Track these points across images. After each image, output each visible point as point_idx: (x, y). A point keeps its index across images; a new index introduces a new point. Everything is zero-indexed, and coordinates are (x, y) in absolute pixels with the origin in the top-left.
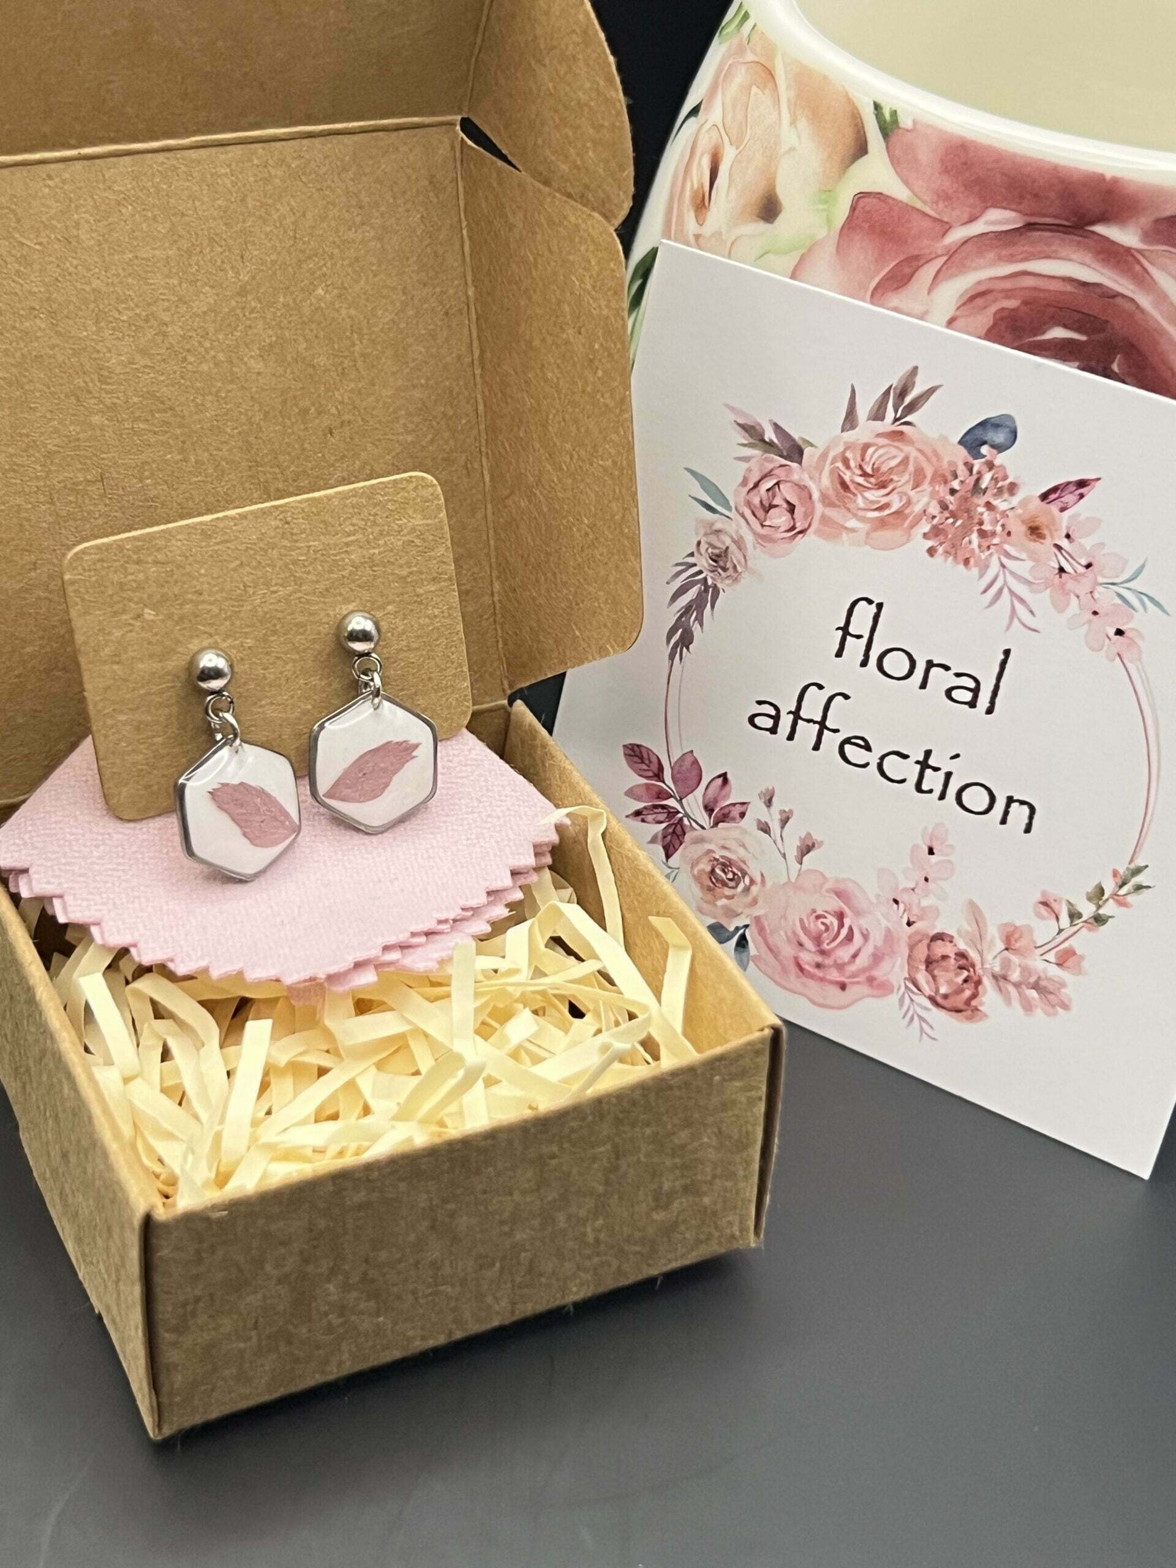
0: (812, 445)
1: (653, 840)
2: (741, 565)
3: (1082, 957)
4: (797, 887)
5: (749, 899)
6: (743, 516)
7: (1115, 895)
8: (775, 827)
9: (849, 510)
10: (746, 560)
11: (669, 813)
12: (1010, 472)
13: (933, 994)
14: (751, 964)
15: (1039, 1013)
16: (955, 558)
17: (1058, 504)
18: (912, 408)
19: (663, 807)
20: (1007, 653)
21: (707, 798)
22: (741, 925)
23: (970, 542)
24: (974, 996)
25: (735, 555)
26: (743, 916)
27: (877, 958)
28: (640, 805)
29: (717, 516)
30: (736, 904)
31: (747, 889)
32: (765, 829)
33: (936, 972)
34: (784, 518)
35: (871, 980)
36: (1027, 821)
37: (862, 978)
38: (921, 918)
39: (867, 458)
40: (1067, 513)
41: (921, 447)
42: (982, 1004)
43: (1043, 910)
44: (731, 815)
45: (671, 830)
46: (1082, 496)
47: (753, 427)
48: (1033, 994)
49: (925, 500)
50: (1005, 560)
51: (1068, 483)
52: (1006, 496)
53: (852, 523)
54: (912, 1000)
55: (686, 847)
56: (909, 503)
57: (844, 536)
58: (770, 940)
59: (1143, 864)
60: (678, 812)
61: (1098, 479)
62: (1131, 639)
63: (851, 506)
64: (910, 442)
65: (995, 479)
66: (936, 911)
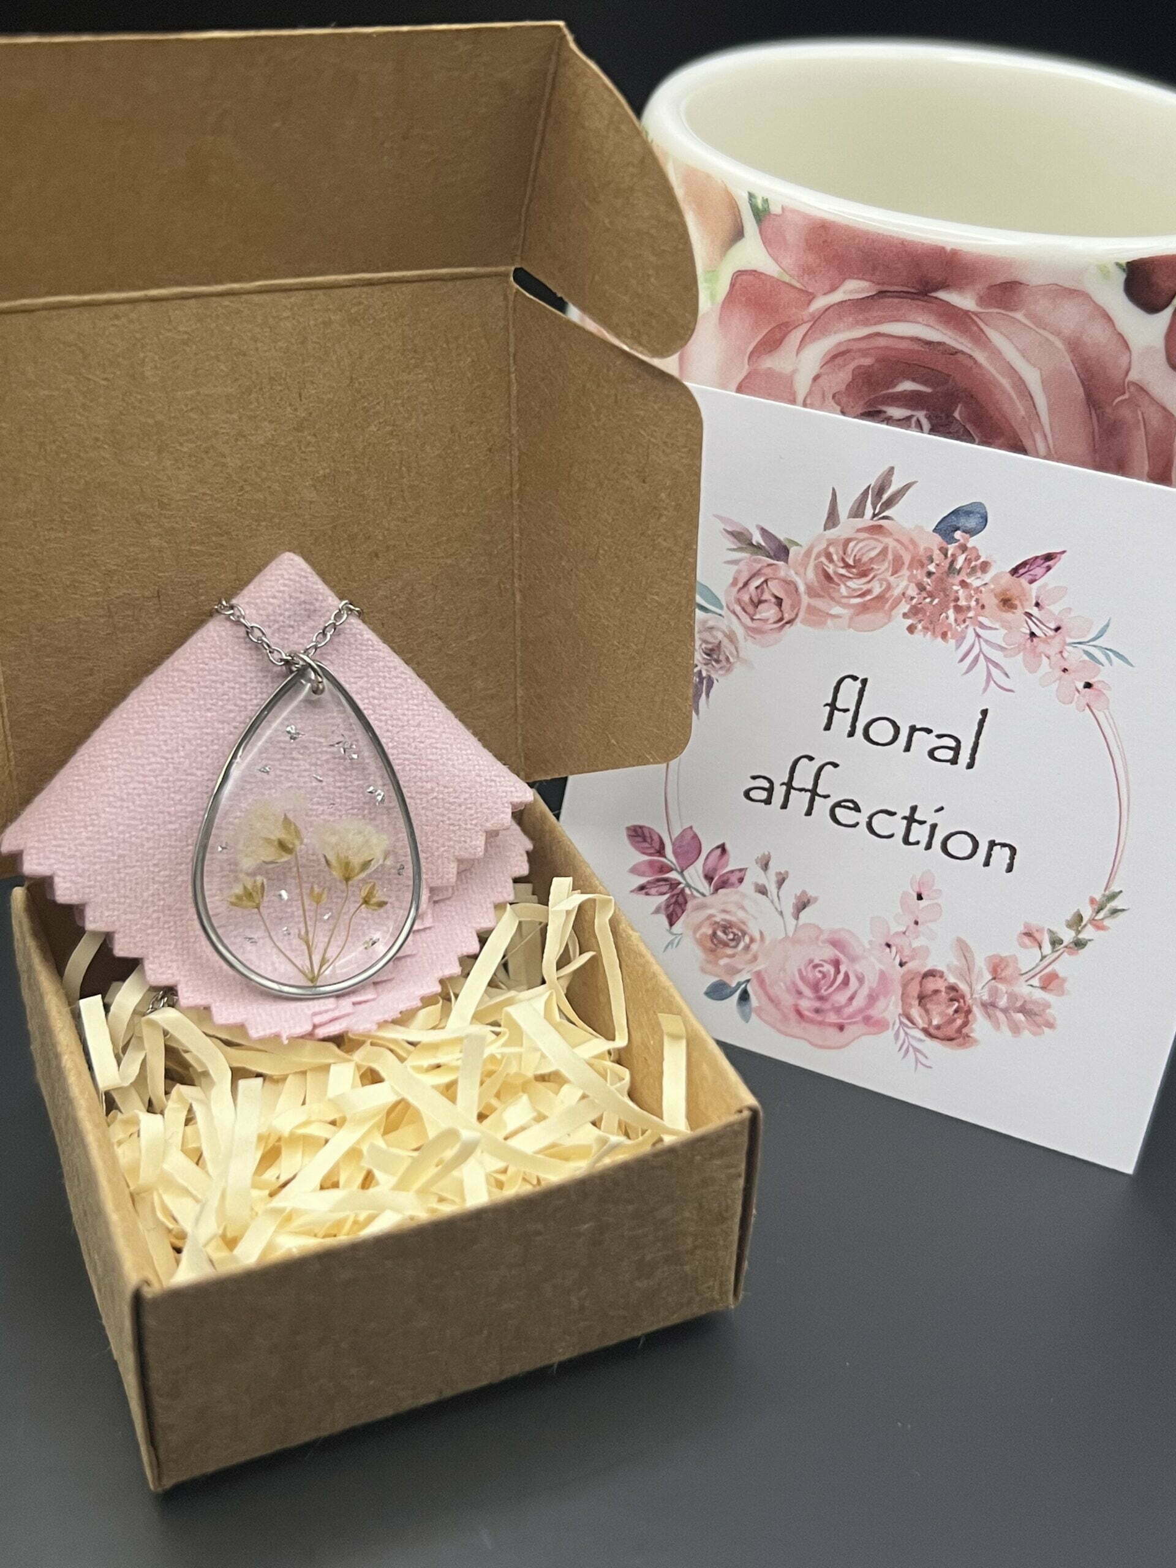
0: (797, 544)
1: (657, 911)
2: (733, 656)
3: (1064, 980)
4: (795, 941)
5: (749, 956)
6: (734, 613)
7: (1092, 921)
8: (772, 888)
9: (832, 599)
10: (737, 651)
11: (671, 884)
13: (926, 1026)
14: (754, 1017)
15: (1026, 1034)
16: (934, 633)
17: (1028, 577)
18: (889, 504)
19: (666, 880)
21: (707, 868)
22: (743, 979)
23: (947, 618)
24: (966, 1024)
25: (728, 648)
26: (744, 972)
27: (872, 999)
28: (642, 881)
29: (710, 614)
30: (738, 962)
31: (747, 948)
32: (762, 891)
33: (929, 1006)
34: (772, 611)
35: (867, 1020)
36: (1008, 861)
37: (859, 1018)
38: (913, 958)
39: (849, 550)
40: (1035, 585)
41: (897, 537)
42: (972, 1031)
43: (1026, 940)
44: (730, 881)
45: (673, 900)
46: (1049, 568)
47: (741, 533)
48: (1020, 1017)
49: (904, 583)
50: (979, 630)
51: (1037, 558)
52: (979, 574)
53: (836, 610)
54: (906, 1034)
55: (688, 916)
56: (889, 587)
57: (829, 622)
58: (771, 992)
59: (1117, 890)
60: (679, 883)
61: (1064, 552)
62: (1099, 690)
63: (835, 595)
65: (968, 561)
66: (926, 951)
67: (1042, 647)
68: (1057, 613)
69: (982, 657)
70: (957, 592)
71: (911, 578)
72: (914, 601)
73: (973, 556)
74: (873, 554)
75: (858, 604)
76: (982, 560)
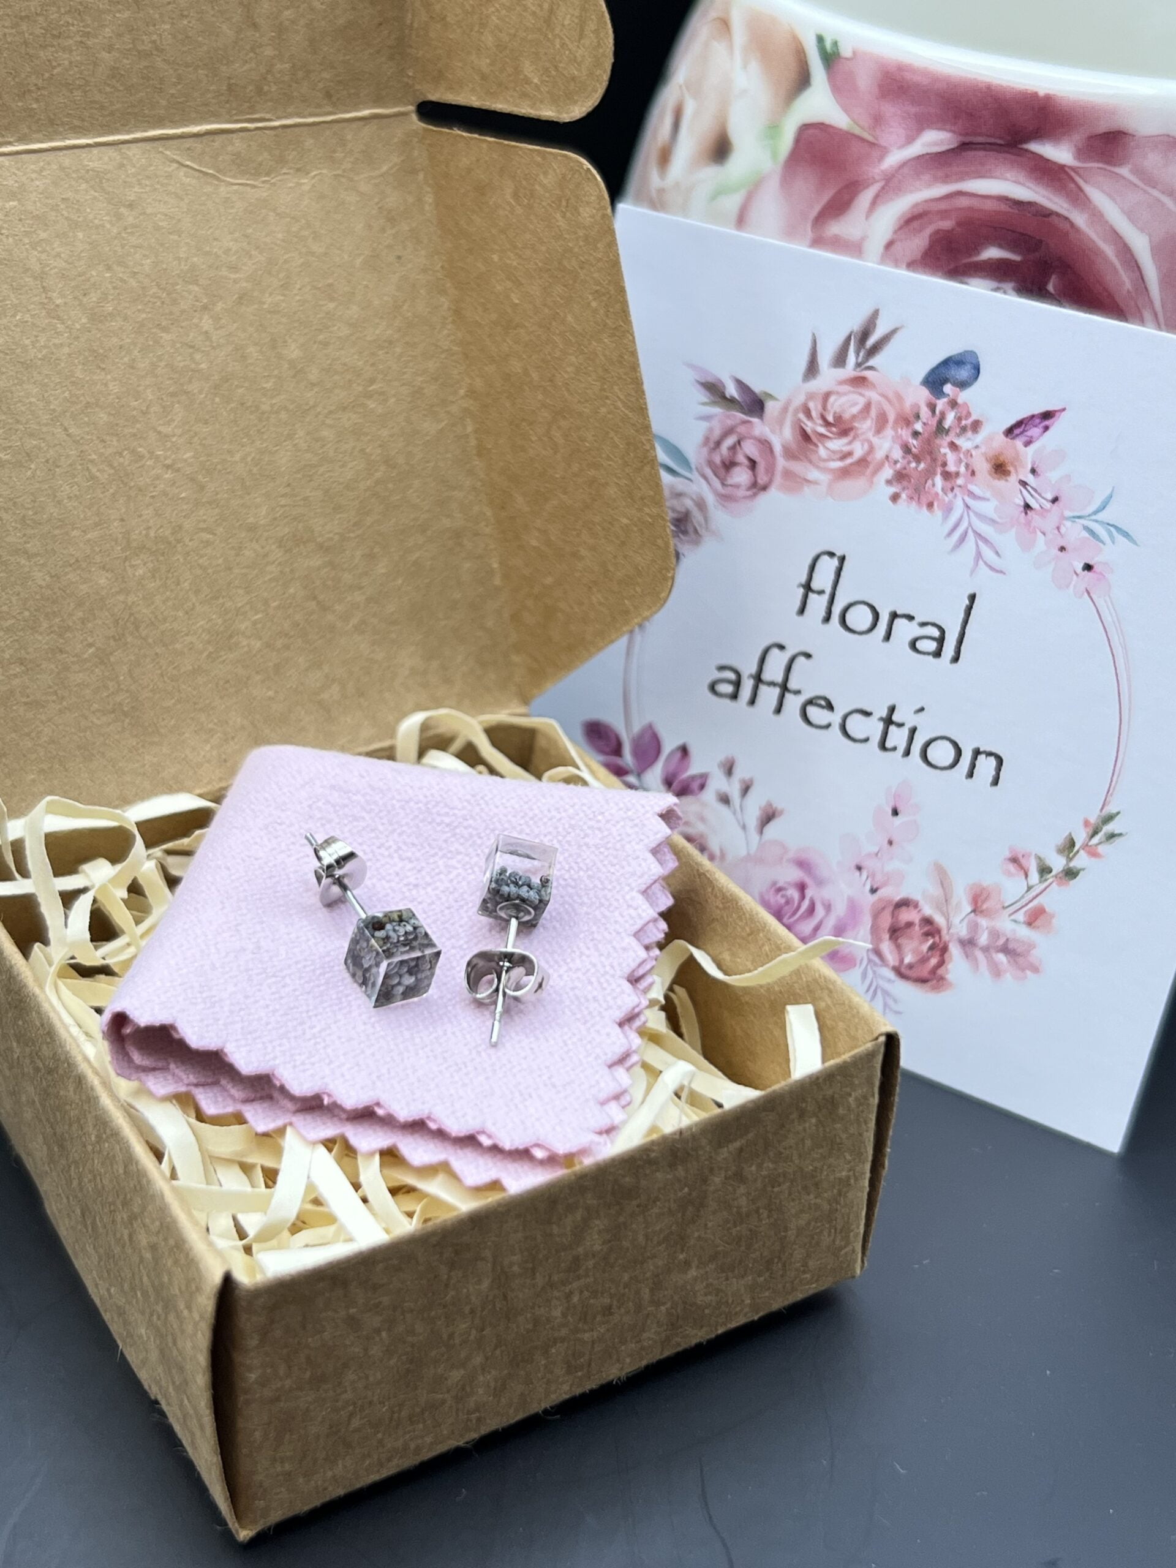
0: (772, 398)
2: (702, 529)
4: (758, 860)
8: (735, 797)
9: (810, 461)
12: (972, 410)
13: (897, 964)
16: (919, 501)
17: (1023, 439)
18: (873, 352)
20: (972, 598)
23: (934, 485)
24: (941, 963)
25: (698, 519)
32: (725, 800)
33: (901, 941)
36: (994, 773)
38: (885, 884)
39: (829, 406)
40: (1031, 447)
41: (881, 391)
42: (948, 972)
44: (693, 787)
46: (1046, 428)
49: (889, 444)
51: (1033, 415)
52: (969, 434)
53: (815, 475)
54: (875, 972)
56: (871, 449)
57: (806, 488)
61: (1064, 409)
63: (813, 457)
64: (874, 387)
65: (958, 419)
66: (900, 876)
67: (1037, 521)
68: (1053, 481)
69: (971, 532)
70: (946, 454)
71: (898, 436)
72: (899, 465)
73: (964, 414)
74: (855, 410)
75: (836, 469)
76: (972, 419)
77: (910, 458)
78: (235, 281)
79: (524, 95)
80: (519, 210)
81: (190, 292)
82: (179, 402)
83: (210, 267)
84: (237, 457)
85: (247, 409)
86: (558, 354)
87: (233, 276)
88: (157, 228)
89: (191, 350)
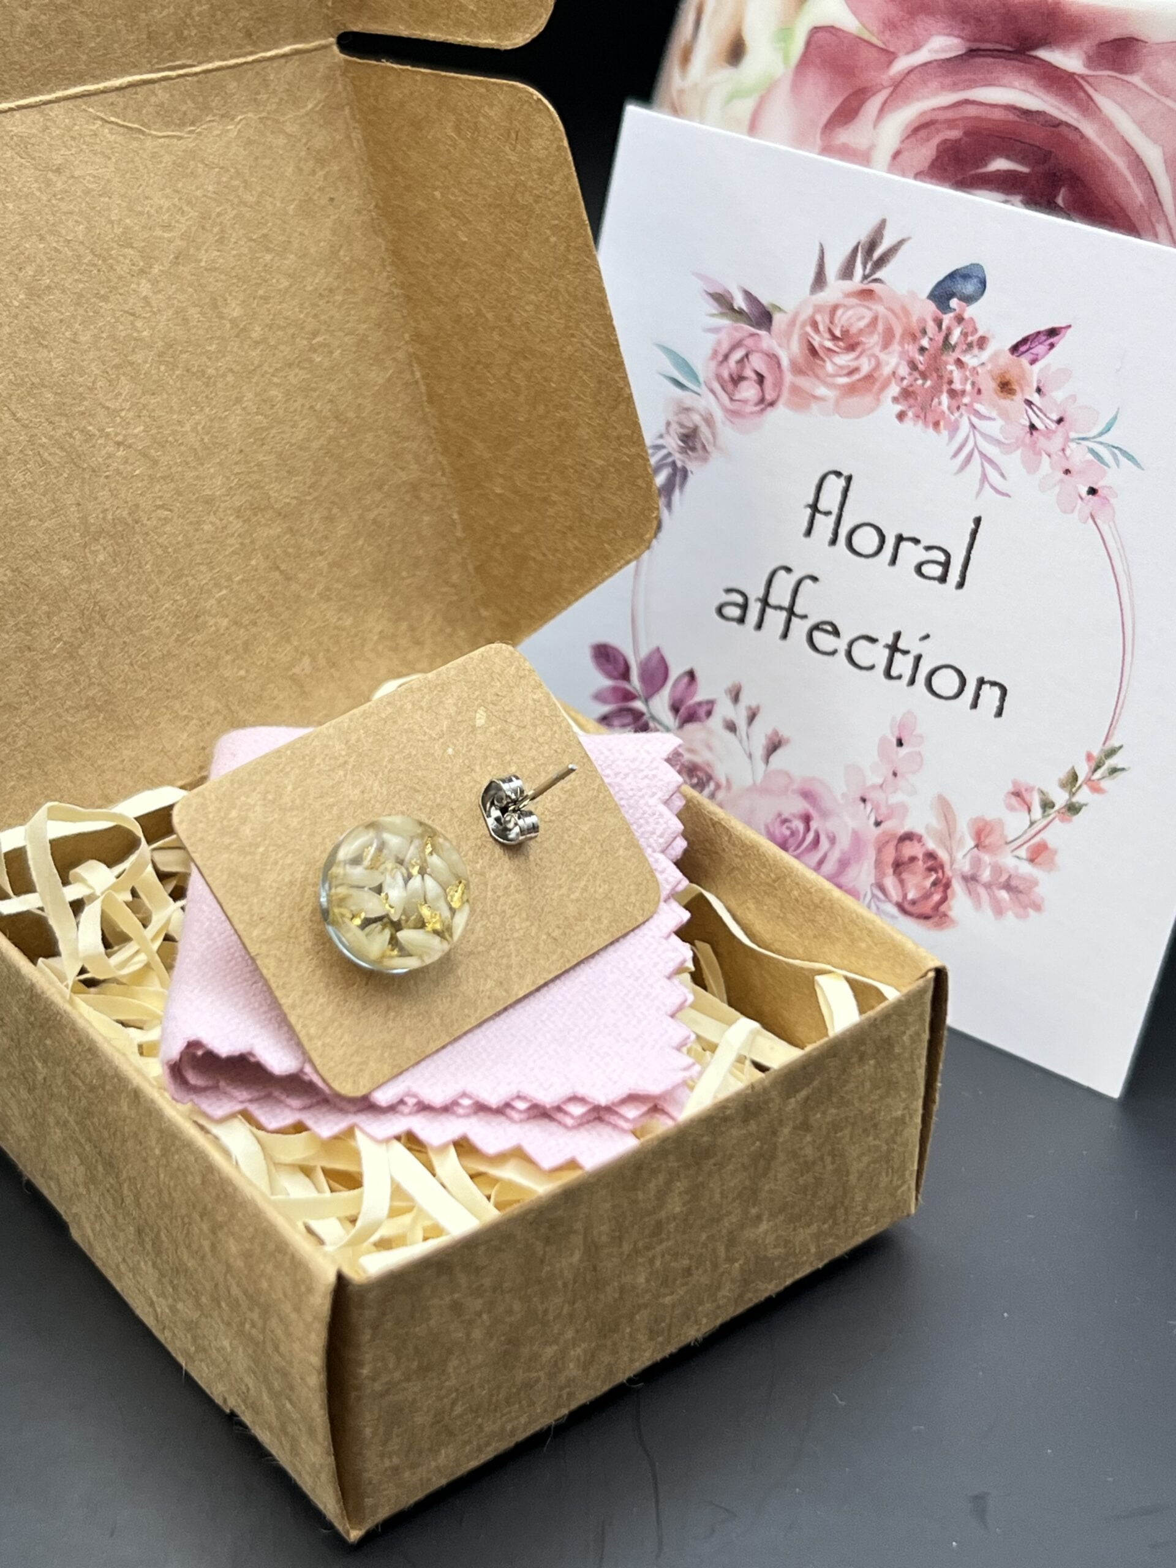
0: (780, 309)
2: (709, 444)
3: (1055, 852)
4: (763, 790)
6: (712, 391)
7: (1088, 780)
8: (741, 725)
9: (818, 377)
10: (714, 438)
11: (635, 715)
12: (978, 326)
13: (900, 900)
15: (1010, 916)
16: (925, 421)
17: (1028, 356)
18: (880, 263)
19: (629, 710)
20: (978, 521)
21: (674, 697)
23: (940, 403)
24: (944, 900)
25: (705, 434)
27: (843, 864)
28: (606, 709)
29: (687, 393)
32: (731, 727)
33: (904, 876)
34: (753, 391)
36: (998, 704)
38: (889, 817)
39: (836, 320)
40: (1037, 366)
41: (890, 305)
42: (951, 909)
43: (1014, 801)
44: (698, 715)
46: (1052, 346)
47: (722, 295)
48: (1004, 895)
49: (895, 360)
50: (975, 420)
51: (1039, 333)
52: (976, 350)
53: (822, 391)
56: (878, 365)
57: (815, 406)
59: (1118, 744)
60: (644, 714)
61: (1068, 327)
62: (1105, 498)
63: (820, 372)
64: (880, 300)
65: (965, 335)
66: (904, 809)
67: (1042, 442)
68: (1059, 401)
69: (976, 453)
70: (951, 372)
71: (903, 353)
72: (905, 382)
73: (970, 330)
74: (862, 324)
75: (843, 386)
76: (980, 333)
77: (916, 374)
78: (170, 241)
79: (459, 23)
80: (462, 144)
81: (125, 257)
82: (124, 374)
83: (144, 227)
84: (188, 428)
85: (194, 374)
86: (513, 293)
87: (166, 235)
88: (87, 192)
89: (132, 318)
